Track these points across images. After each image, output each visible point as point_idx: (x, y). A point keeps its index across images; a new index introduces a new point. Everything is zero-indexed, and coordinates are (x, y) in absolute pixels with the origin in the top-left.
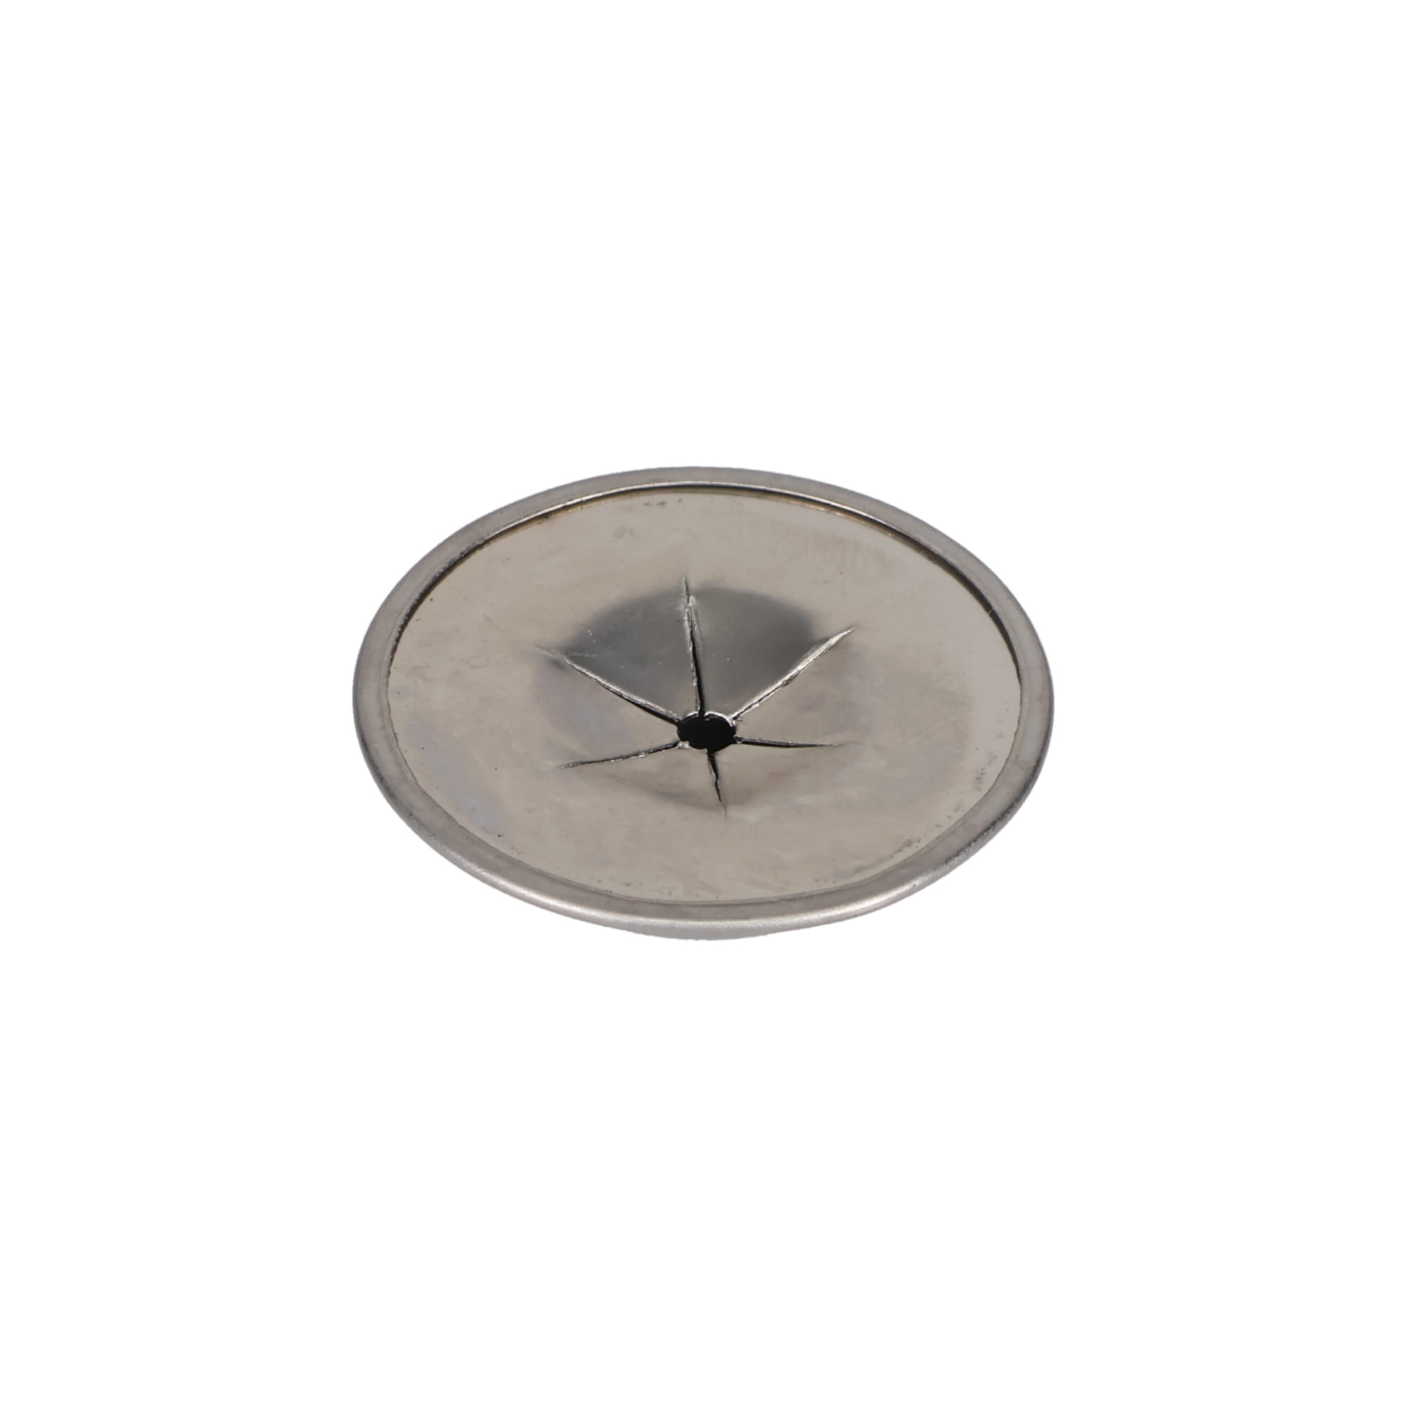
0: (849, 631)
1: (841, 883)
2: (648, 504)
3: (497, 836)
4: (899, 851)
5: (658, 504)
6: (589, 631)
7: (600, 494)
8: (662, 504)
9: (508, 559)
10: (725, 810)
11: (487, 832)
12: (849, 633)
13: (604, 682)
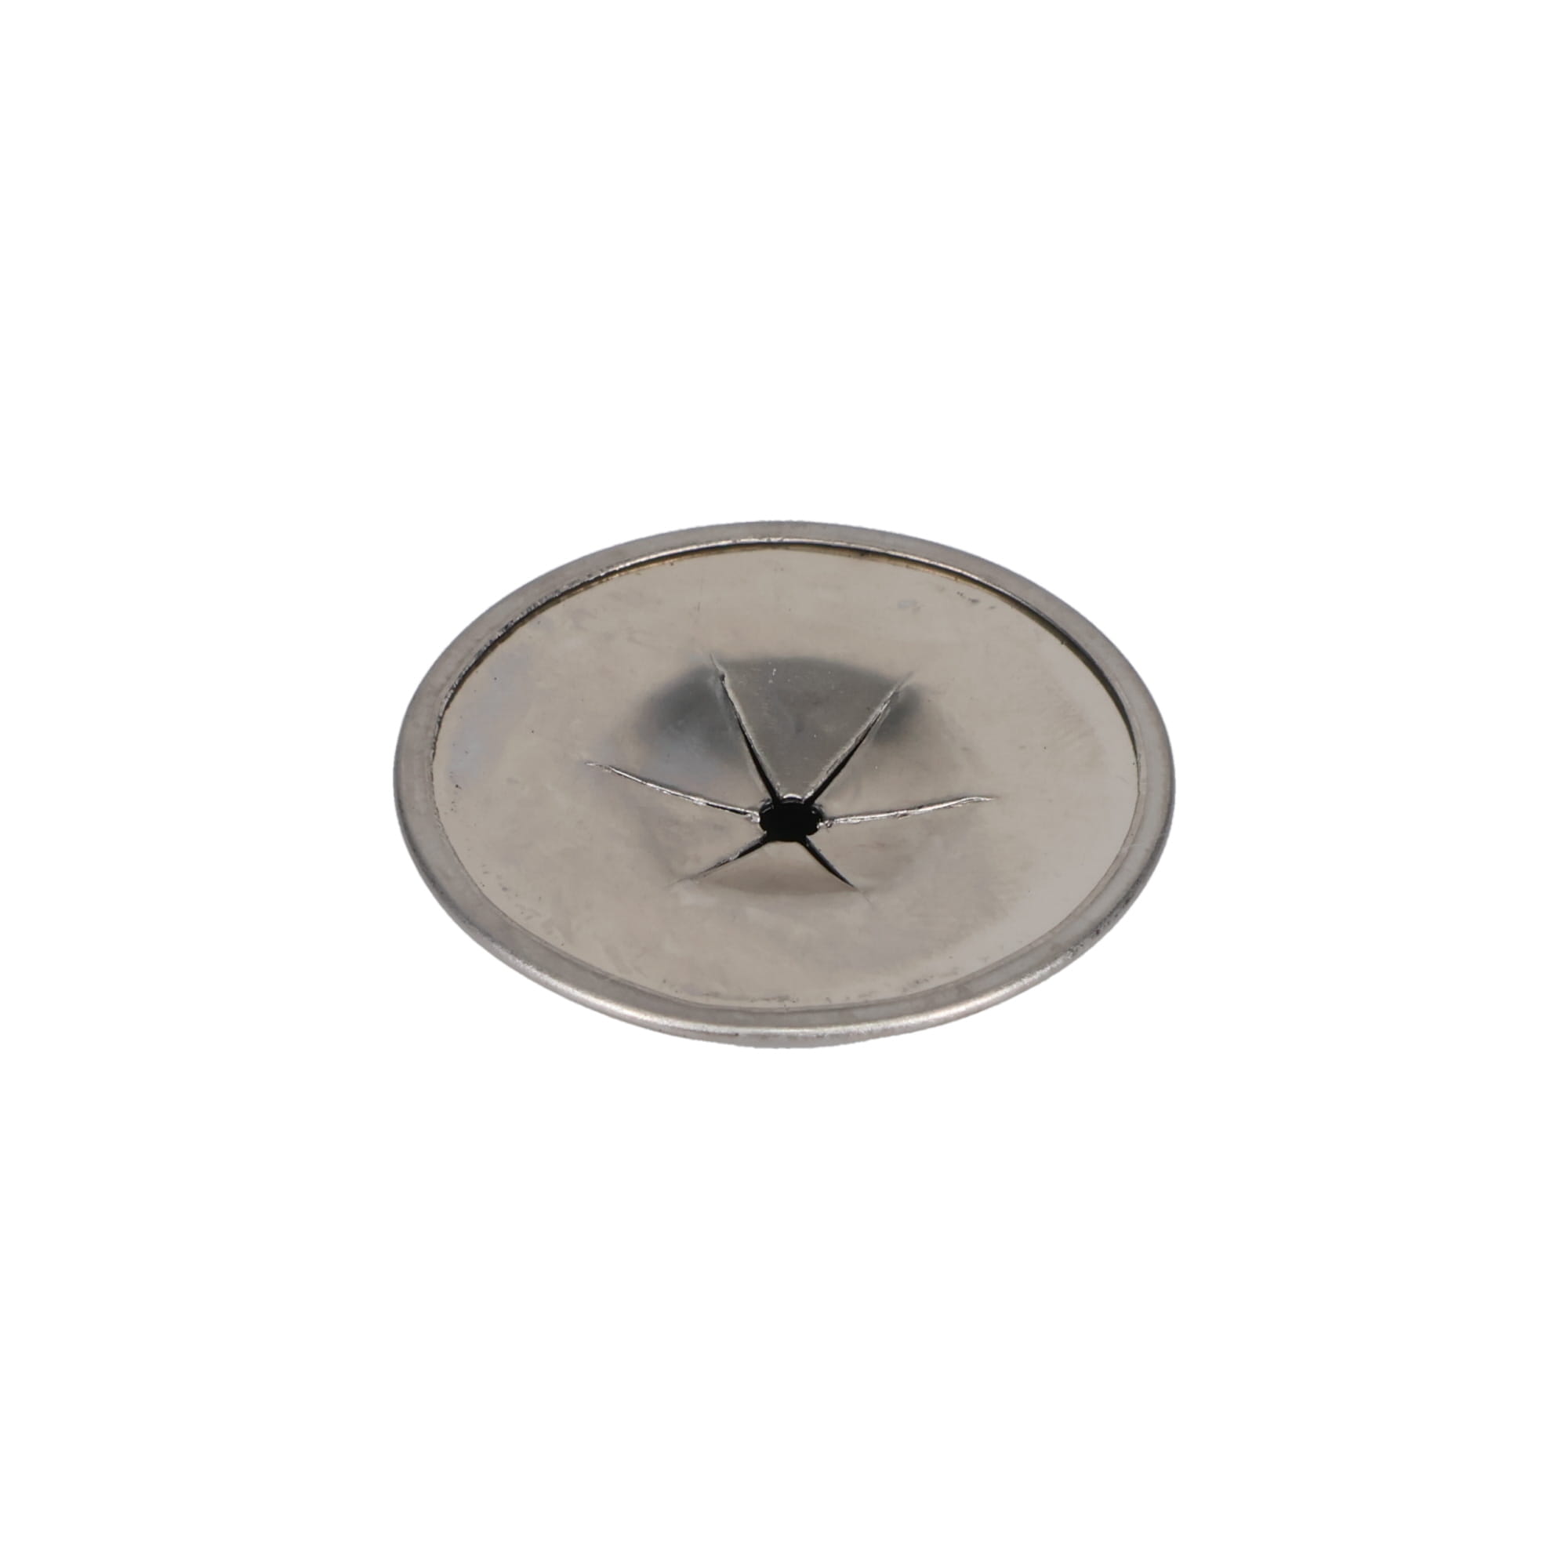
0: (988, 799)
1: (683, 996)
2: (962, 595)
3: (455, 785)
4: (767, 1000)
5: (970, 599)
6: (775, 670)
7: (927, 561)
8: (974, 601)
9: (782, 569)
10: (678, 881)
11: (451, 777)
12: (985, 801)
13: (744, 723)
